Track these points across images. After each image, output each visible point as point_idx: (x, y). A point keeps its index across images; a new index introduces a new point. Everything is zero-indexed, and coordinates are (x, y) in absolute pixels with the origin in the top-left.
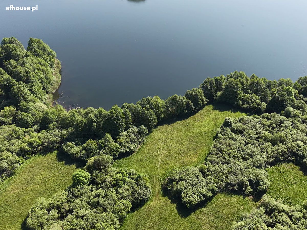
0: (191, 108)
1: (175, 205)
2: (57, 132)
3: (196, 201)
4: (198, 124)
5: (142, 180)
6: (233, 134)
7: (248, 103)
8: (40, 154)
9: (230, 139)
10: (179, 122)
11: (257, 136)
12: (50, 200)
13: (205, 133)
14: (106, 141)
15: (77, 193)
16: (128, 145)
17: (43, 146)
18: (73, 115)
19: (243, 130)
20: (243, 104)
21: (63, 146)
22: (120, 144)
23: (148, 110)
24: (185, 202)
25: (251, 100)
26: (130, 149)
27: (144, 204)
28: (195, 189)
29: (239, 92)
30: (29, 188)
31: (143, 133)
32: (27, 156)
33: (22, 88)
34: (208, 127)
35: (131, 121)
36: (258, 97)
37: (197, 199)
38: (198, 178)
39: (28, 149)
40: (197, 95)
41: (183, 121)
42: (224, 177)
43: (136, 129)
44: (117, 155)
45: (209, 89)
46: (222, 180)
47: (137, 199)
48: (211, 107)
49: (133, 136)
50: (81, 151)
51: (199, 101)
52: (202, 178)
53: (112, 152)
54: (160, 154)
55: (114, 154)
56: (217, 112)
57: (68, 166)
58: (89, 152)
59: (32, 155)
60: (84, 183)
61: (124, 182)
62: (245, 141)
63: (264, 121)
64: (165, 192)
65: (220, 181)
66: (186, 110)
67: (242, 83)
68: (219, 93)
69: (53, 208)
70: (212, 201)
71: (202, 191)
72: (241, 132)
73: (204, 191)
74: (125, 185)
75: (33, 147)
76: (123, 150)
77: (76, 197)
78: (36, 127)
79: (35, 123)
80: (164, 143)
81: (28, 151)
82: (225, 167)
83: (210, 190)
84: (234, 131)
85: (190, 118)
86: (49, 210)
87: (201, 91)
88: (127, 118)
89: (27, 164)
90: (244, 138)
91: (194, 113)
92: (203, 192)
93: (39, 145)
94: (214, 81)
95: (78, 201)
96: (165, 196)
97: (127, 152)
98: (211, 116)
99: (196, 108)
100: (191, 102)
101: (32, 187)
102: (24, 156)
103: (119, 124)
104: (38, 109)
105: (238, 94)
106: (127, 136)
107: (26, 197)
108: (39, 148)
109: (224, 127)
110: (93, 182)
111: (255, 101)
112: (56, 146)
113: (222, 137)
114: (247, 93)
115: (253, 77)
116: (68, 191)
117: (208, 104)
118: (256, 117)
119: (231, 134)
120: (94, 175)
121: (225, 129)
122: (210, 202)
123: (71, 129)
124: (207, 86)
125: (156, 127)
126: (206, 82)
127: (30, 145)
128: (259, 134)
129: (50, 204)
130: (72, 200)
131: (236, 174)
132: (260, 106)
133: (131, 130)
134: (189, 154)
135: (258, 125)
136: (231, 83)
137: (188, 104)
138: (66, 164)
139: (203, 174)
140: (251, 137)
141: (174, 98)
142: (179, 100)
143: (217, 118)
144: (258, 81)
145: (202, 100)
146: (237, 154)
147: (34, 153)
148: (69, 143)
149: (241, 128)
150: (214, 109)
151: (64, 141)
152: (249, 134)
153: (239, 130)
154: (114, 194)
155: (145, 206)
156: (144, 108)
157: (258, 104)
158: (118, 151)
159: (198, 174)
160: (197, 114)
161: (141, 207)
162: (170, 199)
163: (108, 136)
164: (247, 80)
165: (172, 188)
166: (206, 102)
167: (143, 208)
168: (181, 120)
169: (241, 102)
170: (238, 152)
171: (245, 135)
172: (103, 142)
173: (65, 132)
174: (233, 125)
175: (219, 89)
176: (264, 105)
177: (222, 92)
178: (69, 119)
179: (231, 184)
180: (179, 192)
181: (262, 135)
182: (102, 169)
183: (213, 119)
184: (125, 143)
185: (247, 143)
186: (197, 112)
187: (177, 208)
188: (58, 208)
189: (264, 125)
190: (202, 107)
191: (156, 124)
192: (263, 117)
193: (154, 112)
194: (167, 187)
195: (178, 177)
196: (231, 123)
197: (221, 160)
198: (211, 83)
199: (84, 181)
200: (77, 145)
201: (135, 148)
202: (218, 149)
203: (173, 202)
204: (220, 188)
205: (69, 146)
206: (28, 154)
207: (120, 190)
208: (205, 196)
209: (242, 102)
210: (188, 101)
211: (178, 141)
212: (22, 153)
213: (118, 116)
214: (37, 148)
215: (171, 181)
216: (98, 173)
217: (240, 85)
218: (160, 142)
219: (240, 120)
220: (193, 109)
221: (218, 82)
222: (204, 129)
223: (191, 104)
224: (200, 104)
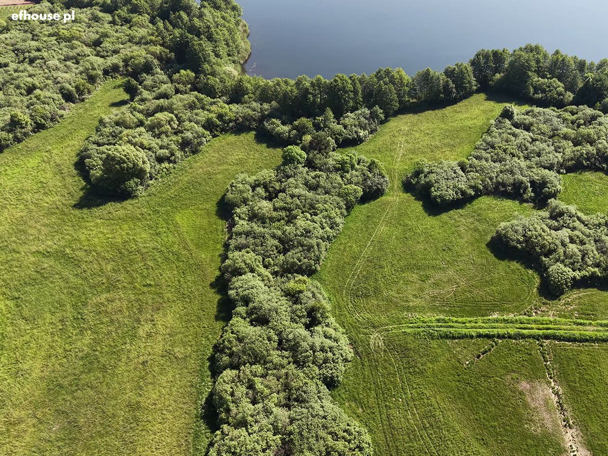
0: (451, 92)
1: (421, 203)
2: (255, 105)
3: (450, 196)
4: (459, 116)
5: (376, 167)
6: (513, 128)
7: (544, 91)
8: (232, 133)
9: (510, 134)
10: (430, 112)
11: (551, 133)
12: (254, 178)
13: (470, 128)
14: (326, 119)
15: (290, 172)
16: (355, 129)
17: (236, 122)
18: (278, 84)
19: (531, 124)
20: (536, 92)
21: (265, 123)
22: (345, 127)
23: (386, 84)
24: (435, 197)
25: (549, 87)
26: (358, 136)
27: (378, 198)
28: (450, 183)
29: (530, 73)
30: (222, 167)
31: (377, 116)
32: (216, 132)
33: (204, 45)
34: (475, 121)
35: (361, 99)
36: (562, 85)
37: (453, 195)
38: (455, 173)
39: (218, 122)
40: (462, 72)
41: (437, 111)
42: (494, 175)
43: (367, 111)
44: (341, 140)
45: (483, 67)
46: (491, 179)
47: (370, 187)
48: (482, 96)
49: (362, 119)
50: (290, 132)
51: (464, 83)
52: (461, 173)
53: (334, 135)
54: (401, 147)
55: (336, 138)
56: (492, 103)
57: (271, 150)
58: (302, 131)
59: (221, 132)
60: (299, 162)
61: (353, 167)
62: (532, 138)
63: (567, 115)
64: (408, 187)
65: (487, 179)
66: (442, 94)
67: (538, 61)
68: (498, 76)
69: (259, 185)
70: (474, 203)
71: (460, 186)
72: (527, 128)
73: (463, 186)
74: (354, 171)
75: (224, 122)
76: (350, 135)
77: (288, 177)
78: (224, 98)
79: (223, 94)
80: (407, 135)
81: (217, 126)
82: (497, 165)
83: (471, 187)
84: (517, 125)
85: (448, 108)
86: (254, 188)
87: (470, 68)
88: (355, 92)
89: (216, 142)
90: (531, 134)
91: (454, 102)
92: (462, 188)
93: (231, 121)
94: (491, 55)
95: (291, 180)
96: (407, 193)
97: (354, 139)
98: (482, 108)
99: (459, 93)
100: (451, 82)
101: (225, 167)
102: (211, 132)
103: (345, 100)
104: (229, 75)
105: (529, 77)
106: (354, 119)
107: (219, 176)
108: (231, 124)
109: (500, 118)
110: (310, 164)
111: (556, 88)
112: (254, 124)
113: (496, 131)
114: (543, 77)
115: (557, 52)
116: (277, 170)
117: (478, 91)
118: (554, 111)
119: (511, 129)
120: (311, 155)
121: (503, 121)
122: (470, 203)
123: (274, 103)
124: (479, 62)
125: (396, 114)
126: (478, 55)
127: (220, 116)
128: (555, 130)
129: (255, 181)
130: (284, 180)
131: (512, 173)
132: (562, 97)
133: (360, 112)
134: (443, 150)
135: (555, 120)
136: (519, 58)
137: (446, 86)
138: (268, 147)
139: (463, 169)
140: (542, 133)
141: (426, 73)
142: (433, 77)
143: (492, 111)
144: (563, 60)
145: (469, 82)
146: (515, 152)
147: (224, 130)
148: (274, 120)
149: (527, 122)
150: (487, 99)
151: (264, 118)
152: (539, 129)
153: (525, 124)
154: (339, 178)
155: (379, 200)
156: (382, 82)
157: (560, 94)
158: (342, 135)
159: (455, 168)
160: (459, 104)
161: (374, 201)
162: (413, 196)
163: (330, 114)
164: (545, 56)
165: (418, 182)
166: (475, 88)
167: (376, 201)
168: (433, 110)
169: (532, 90)
170: (518, 150)
171: (533, 130)
172: (322, 120)
173: (266, 106)
174: (515, 117)
175: (497, 70)
176: (570, 96)
177: (502, 74)
178: (273, 89)
179: (504, 185)
180: (429, 185)
181: (559, 132)
182: (322, 149)
183: (484, 112)
184: (351, 126)
185: (534, 140)
186: (459, 102)
187: (423, 206)
188: (266, 187)
189: (565, 120)
190: (468, 95)
191: (396, 108)
192: (566, 111)
193: (395, 89)
194: (410, 181)
195: (426, 170)
196: (512, 113)
197: (492, 157)
198: (486, 56)
199: (298, 160)
200: (283, 123)
201: (365, 137)
202: (488, 144)
203: (417, 199)
204: (487, 189)
205: (273, 123)
206: (217, 131)
207: (348, 176)
208: (463, 193)
209: (535, 90)
210: (447, 81)
211: (428, 134)
212: (209, 126)
213: (344, 87)
214: (228, 124)
215: (417, 173)
216: (317, 153)
217: (533, 63)
218: (401, 133)
219: (527, 113)
220: (455, 94)
221: (497, 57)
222: (469, 123)
223: (452, 85)
224: (465, 88)
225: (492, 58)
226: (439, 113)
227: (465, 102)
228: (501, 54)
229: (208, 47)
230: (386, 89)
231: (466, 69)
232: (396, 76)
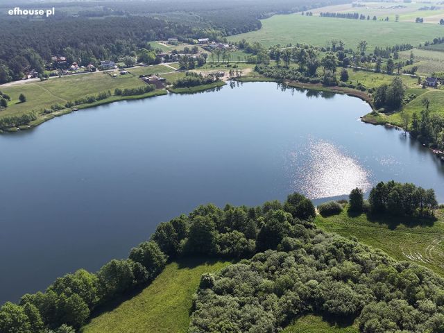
0: (144, 273)
4: (159, 297)
6: (218, 296)
7: (229, 245)
9: (216, 305)
10: (127, 302)
11: (253, 290)
13: (174, 308)
19: (232, 286)
20: (223, 248)
23: (68, 295)
25: (232, 240)
29: (213, 233)
34: (177, 298)
36: (241, 234)
40: (148, 252)
41: (134, 299)
45: (166, 239)
48: (174, 265)
51: (154, 261)
56: (186, 270)
62: (239, 302)
63: (258, 265)
66: (135, 279)
67: (215, 219)
68: (183, 242)
72: (230, 291)
84: (219, 292)
87: (155, 245)
90: (237, 298)
91: (149, 282)
94: (172, 225)
98: (178, 279)
99: (151, 272)
100: (141, 266)
105: (212, 236)
109: (202, 290)
111: (238, 240)
113: (203, 305)
114: (225, 232)
115: (227, 208)
117: (169, 262)
118: (245, 263)
119: (215, 298)
121: (205, 292)
124: (161, 235)
126: (159, 230)
128: (256, 285)
132: (246, 246)
135: (251, 273)
136: (198, 222)
137: (136, 270)
140: (246, 293)
141: (112, 266)
142: (120, 268)
143: (189, 279)
144: (236, 212)
145: (159, 258)
149: (227, 285)
150: (181, 267)
152: (242, 290)
153: (226, 288)
156: (63, 295)
157: (244, 244)
160: (155, 282)
164: (219, 213)
166: (165, 260)
168: (129, 298)
169: (218, 246)
170: (232, 322)
171: (237, 293)
174: (215, 283)
175: (181, 236)
176: (252, 243)
177: (186, 239)
181: (260, 286)
183: (182, 283)
185: (242, 305)
186: (154, 280)
189: (259, 271)
190: (160, 270)
191: (87, 316)
192: (255, 260)
193: (81, 296)
196: (211, 281)
198: (167, 229)
202: (200, 326)
209: (221, 246)
210: (136, 265)
217: (212, 223)
219: (224, 274)
220: (147, 275)
221: (178, 225)
222: (171, 302)
223: (142, 268)
224: (156, 265)
225: (173, 228)
226: (136, 300)
227: (160, 278)
231: (152, 248)
232: (79, 281)
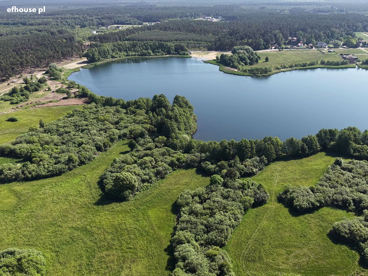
0: (306, 150)
1: (288, 209)
2: (197, 154)
3: (305, 205)
4: (310, 163)
5: (262, 187)
6: (341, 170)
7: (359, 152)
8: (183, 169)
9: (340, 173)
10: (294, 160)
11: (364, 174)
12: (194, 191)
13: (317, 170)
14: (235, 162)
15: (214, 189)
16: (251, 167)
17: (186, 163)
18: (211, 144)
19: (352, 169)
21: (202, 163)
22: (246, 166)
23: (269, 145)
24: (296, 205)
25: (362, 149)
26: (253, 171)
27: (263, 205)
28: (305, 198)
29: (351, 142)
30: (177, 186)
31: (264, 162)
32: (175, 168)
33: (173, 124)
34: (320, 166)
35: (255, 152)
37: (307, 205)
38: (308, 193)
39: (177, 163)
40: (311, 140)
41: (297, 160)
42: (331, 195)
43: (258, 159)
44: (243, 173)
45: (323, 138)
46: (329, 197)
47: (258, 199)
48: (323, 153)
49: (255, 162)
50: (215, 168)
51: (313, 146)
52: (311, 193)
53: (240, 170)
54: (276, 178)
55: (240, 172)
56: (329, 157)
57: (204, 178)
58: (221, 168)
59: (178, 168)
60: (219, 184)
61: (249, 187)
64: (280, 200)
65: (327, 197)
66: (300, 151)
67: (355, 136)
68: (332, 143)
69: (196, 196)
70: (319, 210)
71: (311, 200)
72: (350, 170)
73: (313, 201)
74: (249, 190)
75: (180, 162)
76: (248, 171)
77: (212, 191)
78: (181, 150)
79: (181, 148)
80: (280, 172)
81: (176, 165)
82: (333, 189)
83: (317, 201)
84: (344, 169)
85: (304, 159)
86: (193, 198)
87: (316, 138)
88: (252, 148)
89: (174, 173)
90: (352, 174)
91: (307, 156)
92: (312, 201)
93: (183, 162)
94: (328, 132)
95: (214, 193)
96: (280, 203)
97: (250, 173)
98: (323, 159)
99: (310, 151)
100: (305, 145)
101: (178, 186)
102: (172, 168)
103: (246, 152)
104: (185, 139)
105: (350, 144)
106: (251, 162)
107: (175, 191)
108: (183, 164)
109: (334, 165)
110: (225, 185)
111: (366, 150)
112: (196, 164)
113: (332, 171)
114: (359, 144)
115: (366, 131)
116: (207, 188)
117: (321, 151)
118: (366, 162)
119: (340, 171)
120: (226, 180)
121: (336, 166)
122: (317, 211)
123: (208, 153)
124: (321, 136)
125: (274, 161)
126: (321, 132)
127: (178, 160)
129: (194, 193)
130: (210, 193)
131: (341, 194)
133: (254, 159)
134: (301, 181)
135: (366, 167)
136: (344, 133)
137: (302, 148)
138: (202, 176)
139: (313, 191)
140: (359, 173)
141: (291, 140)
142: (295, 142)
143: (329, 161)
145: (316, 146)
146: (344, 183)
147: (179, 167)
148: (207, 162)
149: (350, 167)
150: (326, 155)
151: (201, 161)
152: (357, 171)
153: (348, 169)
154: (241, 193)
155: (263, 206)
156: (266, 143)
158: (244, 171)
159: (308, 190)
161: (260, 206)
162: (283, 205)
163: (238, 159)
164: (359, 133)
165: (286, 197)
166: (319, 149)
167: (261, 207)
168: (295, 159)
169: (352, 151)
170: (345, 182)
171: (354, 172)
172: (233, 162)
173: (203, 155)
174: (343, 165)
175: (332, 140)
177: (335, 142)
178: (208, 146)
179: (337, 201)
180: (292, 199)
182: (232, 177)
183: (325, 162)
184: (249, 166)
185: (354, 177)
186: (310, 156)
187: (289, 211)
188: (200, 197)
190: (315, 152)
191: (274, 158)
193: (274, 147)
194: (282, 196)
195: (291, 190)
196: (341, 162)
197: (329, 185)
198: (325, 132)
199: (219, 182)
200: (212, 164)
201: (256, 172)
202: (327, 178)
203: (286, 207)
204: (327, 203)
205: (206, 164)
206: (176, 167)
207: (246, 192)
208: (313, 204)
209: (354, 151)
210: (303, 145)
211: (292, 172)
212: (172, 164)
213: (246, 146)
214: (182, 164)
215: (286, 192)
216: (229, 179)
217: (352, 137)
218: (277, 171)
219: (350, 163)
220: (307, 152)
221: (332, 133)
222: (316, 167)
223: (306, 147)
224: (313, 149)
225: (328, 133)
226: (298, 161)
227: (314, 156)
228: (334, 131)
229: (175, 125)
230: (269, 147)
231: (314, 139)
232: (275, 140)
